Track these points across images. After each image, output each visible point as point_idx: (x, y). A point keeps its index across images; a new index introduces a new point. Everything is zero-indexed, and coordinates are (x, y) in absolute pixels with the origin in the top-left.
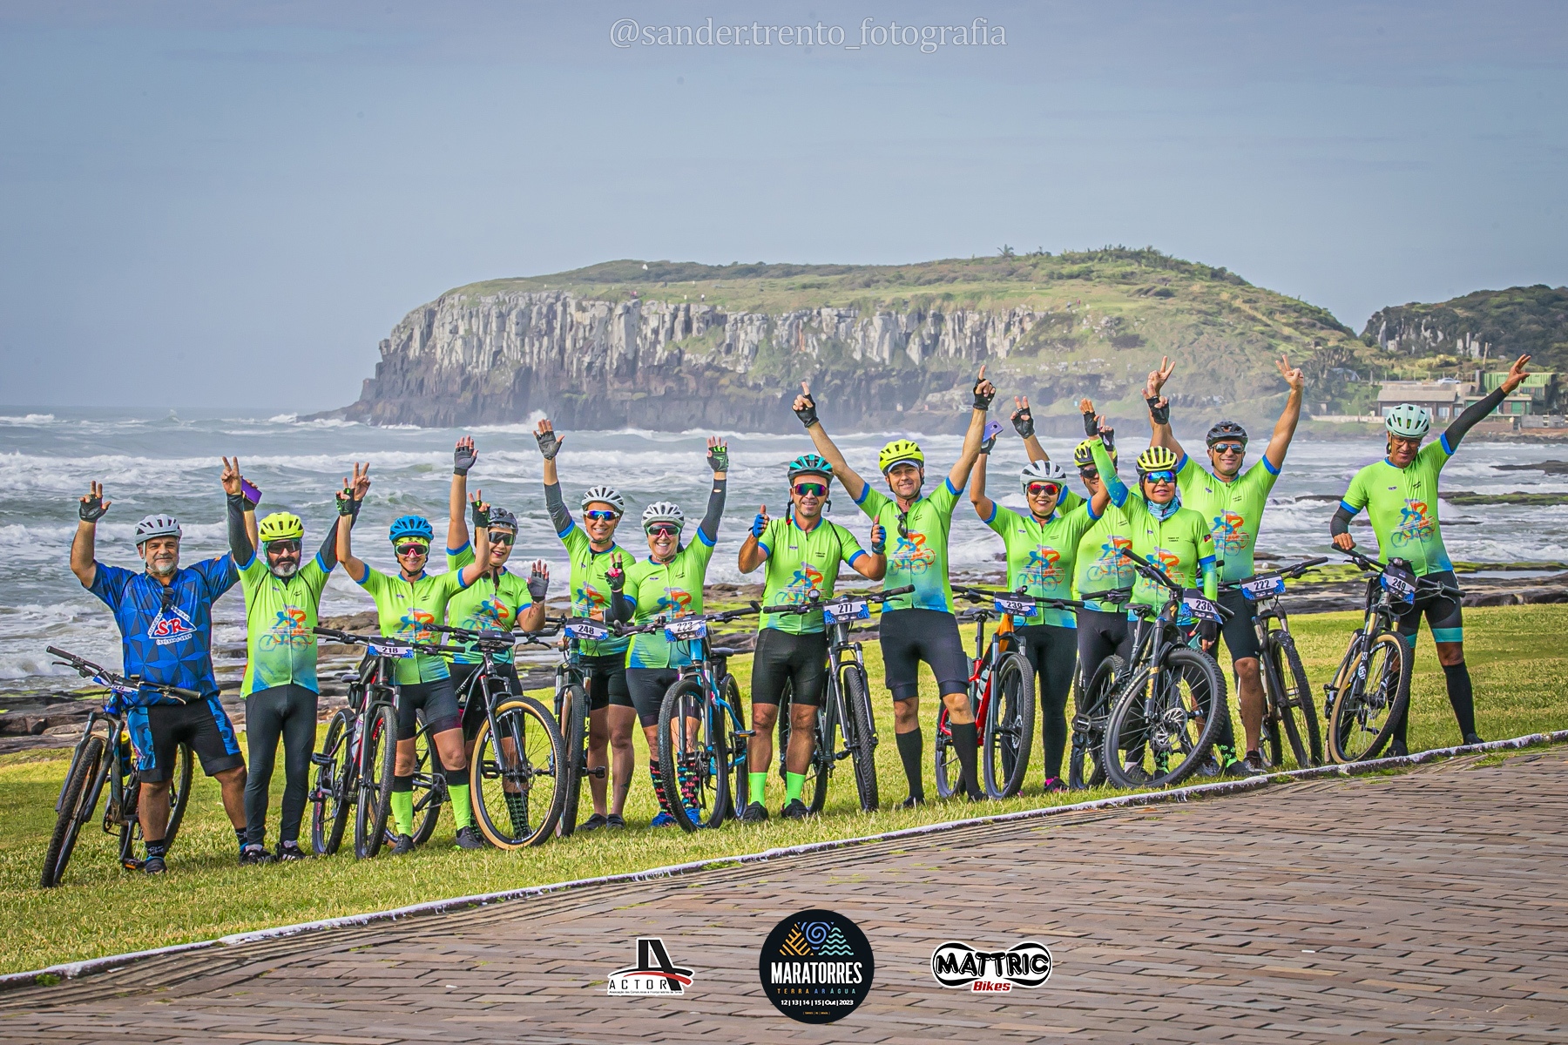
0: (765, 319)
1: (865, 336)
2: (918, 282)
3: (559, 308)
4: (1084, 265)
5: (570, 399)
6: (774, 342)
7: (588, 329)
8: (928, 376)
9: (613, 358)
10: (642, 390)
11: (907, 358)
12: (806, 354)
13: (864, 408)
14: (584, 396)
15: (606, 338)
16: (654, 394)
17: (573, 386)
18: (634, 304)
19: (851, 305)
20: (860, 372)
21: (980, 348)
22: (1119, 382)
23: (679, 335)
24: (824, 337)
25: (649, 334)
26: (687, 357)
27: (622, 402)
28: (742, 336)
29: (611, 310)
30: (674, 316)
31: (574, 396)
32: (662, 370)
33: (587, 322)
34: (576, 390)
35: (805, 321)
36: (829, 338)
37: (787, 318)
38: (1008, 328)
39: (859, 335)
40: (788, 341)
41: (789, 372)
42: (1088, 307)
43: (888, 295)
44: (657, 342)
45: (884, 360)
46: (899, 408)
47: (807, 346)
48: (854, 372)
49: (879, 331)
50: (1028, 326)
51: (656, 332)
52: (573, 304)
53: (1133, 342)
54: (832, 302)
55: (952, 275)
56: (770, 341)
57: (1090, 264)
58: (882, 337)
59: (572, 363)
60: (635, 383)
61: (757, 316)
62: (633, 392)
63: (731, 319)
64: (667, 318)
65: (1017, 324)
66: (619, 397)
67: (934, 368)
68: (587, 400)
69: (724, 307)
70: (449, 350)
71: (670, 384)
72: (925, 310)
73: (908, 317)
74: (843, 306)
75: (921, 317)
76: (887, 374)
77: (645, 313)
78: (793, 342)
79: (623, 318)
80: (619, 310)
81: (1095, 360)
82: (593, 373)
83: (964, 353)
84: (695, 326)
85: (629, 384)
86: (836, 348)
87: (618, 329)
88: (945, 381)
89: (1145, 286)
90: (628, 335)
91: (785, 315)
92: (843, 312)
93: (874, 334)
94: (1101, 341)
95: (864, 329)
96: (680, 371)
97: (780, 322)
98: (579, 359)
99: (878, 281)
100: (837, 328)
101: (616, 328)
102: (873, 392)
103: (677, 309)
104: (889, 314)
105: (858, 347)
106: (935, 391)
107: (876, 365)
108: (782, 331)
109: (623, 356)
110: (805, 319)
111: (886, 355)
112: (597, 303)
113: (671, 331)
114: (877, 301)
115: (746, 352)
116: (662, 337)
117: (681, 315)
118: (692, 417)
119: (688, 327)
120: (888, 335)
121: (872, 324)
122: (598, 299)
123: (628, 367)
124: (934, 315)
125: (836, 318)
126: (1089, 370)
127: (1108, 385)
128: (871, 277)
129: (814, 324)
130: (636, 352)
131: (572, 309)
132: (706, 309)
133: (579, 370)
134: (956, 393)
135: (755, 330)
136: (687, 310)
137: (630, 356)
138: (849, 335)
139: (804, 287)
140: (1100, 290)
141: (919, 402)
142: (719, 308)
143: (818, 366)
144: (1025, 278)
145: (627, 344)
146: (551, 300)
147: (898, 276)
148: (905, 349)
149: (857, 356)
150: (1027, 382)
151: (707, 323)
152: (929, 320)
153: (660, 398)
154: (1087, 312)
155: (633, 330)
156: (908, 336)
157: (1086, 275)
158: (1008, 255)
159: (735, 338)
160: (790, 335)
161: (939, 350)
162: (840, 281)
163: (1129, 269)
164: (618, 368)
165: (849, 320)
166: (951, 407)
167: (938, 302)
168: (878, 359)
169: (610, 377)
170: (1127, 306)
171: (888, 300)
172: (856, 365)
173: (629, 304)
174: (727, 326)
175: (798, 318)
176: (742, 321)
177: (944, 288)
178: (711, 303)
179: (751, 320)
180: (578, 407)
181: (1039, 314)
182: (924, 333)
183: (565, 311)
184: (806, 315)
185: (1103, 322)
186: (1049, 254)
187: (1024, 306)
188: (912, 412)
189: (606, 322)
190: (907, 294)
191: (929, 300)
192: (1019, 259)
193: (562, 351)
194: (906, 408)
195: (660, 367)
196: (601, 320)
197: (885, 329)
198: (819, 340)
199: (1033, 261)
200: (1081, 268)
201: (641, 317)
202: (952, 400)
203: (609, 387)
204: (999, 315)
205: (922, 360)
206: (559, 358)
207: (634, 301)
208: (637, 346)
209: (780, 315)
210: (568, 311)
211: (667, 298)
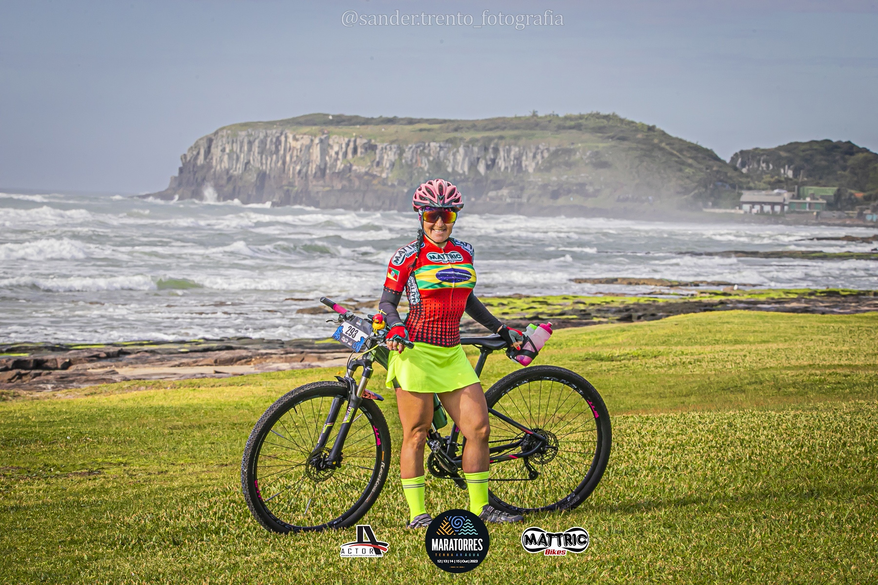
0: (399, 148)
1: (455, 159)
2: (485, 129)
3: (283, 139)
4: (576, 122)
5: (288, 191)
6: (403, 161)
7: (299, 151)
8: (489, 182)
9: (313, 168)
10: (328, 186)
11: (478, 172)
12: (421, 168)
14: (296, 189)
15: (310, 156)
16: (335, 188)
17: (290, 183)
18: (326, 138)
19: (447, 141)
21: (519, 167)
22: (597, 187)
23: (350, 156)
24: (431, 158)
25: (333, 154)
26: (354, 168)
27: (318, 192)
28: (386, 157)
29: (312, 141)
30: (348, 145)
31: (291, 188)
32: (340, 175)
33: (299, 147)
35: (422, 150)
36: (434, 159)
37: (411, 148)
38: (534, 157)
39: (451, 158)
40: (411, 160)
41: (411, 177)
42: (580, 145)
43: (468, 136)
44: (337, 159)
45: (464, 172)
46: (473, 199)
47: (422, 163)
49: (462, 156)
50: (546, 155)
51: (337, 153)
52: (290, 136)
53: (604, 165)
54: (436, 139)
55: (504, 126)
56: (401, 159)
57: (580, 121)
58: (464, 159)
59: (289, 170)
60: (324, 182)
61: (394, 146)
62: (324, 187)
63: (379, 147)
64: (344, 146)
65: (540, 154)
66: (316, 189)
67: (492, 177)
68: (297, 192)
69: (375, 139)
70: (220, 161)
71: (345, 183)
72: (489, 145)
73: (479, 149)
74: (443, 141)
75: (486, 149)
76: (466, 179)
77: (331, 142)
78: (414, 161)
79: (319, 146)
80: (317, 141)
81: (583, 175)
82: (302, 175)
83: (509, 170)
84: (359, 150)
85: (321, 182)
86: (438, 165)
87: (316, 151)
88: (498, 185)
89: (611, 134)
90: (321, 155)
91: (410, 146)
92: (442, 145)
93: (460, 157)
94: (587, 164)
95: (454, 155)
96: (350, 176)
97: (407, 150)
98: (293, 168)
99: (462, 128)
100: (439, 153)
101: (315, 151)
103: (349, 141)
104: (468, 147)
105: (450, 165)
106: (493, 190)
107: (460, 175)
108: (408, 155)
109: (319, 167)
110: (421, 148)
111: (466, 169)
112: (305, 137)
113: (345, 154)
114: (462, 139)
115: (388, 165)
116: (340, 156)
117: (352, 145)
118: (356, 202)
119: (355, 151)
120: (467, 159)
121: (458, 151)
122: (305, 134)
123: (322, 171)
124: (493, 148)
125: (438, 149)
126: (580, 180)
127: (590, 189)
128: (459, 126)
129: (426, 151)
130: (326, 164)
131: (290, 140)
132: (365, 141)
133: (293, 174)
134: (505, 192)
135: (393, 153)
136: (355, 141)
137: (322, 167)
138: (446, 158)
139: (421, 130)
140: (587, 136)
141: (484, 196)
142: (373, 141)
143: (427, 175)
144: (544, 128)
145: (321, 159)
146: (278, 135)
147: (473, 126)
148: (476, 167)
149: (450, 170)
150: (545, 186)
151: (366, 149)
152: (491, 150)
153: (339, 191)
154: (579, 148)
155: (324, 152)
156: (478, 159)
157: (578, 127)
158: (535, 115)
159: (382, 158)
160: (413, 157)
161: (495, 168)
162: (441, 128)
163: (602, 125)
164: (316, 173)
165: (445, 149)
166: (501, 199)
167: (496, 141)
168: (461, 172)
169: (311, 178)
170: (601, 145)
171: (468, 139)
172: (449, 175)
173: (323, 137)
174: (377, 151)
175: (417, 147)
176: (386, 148)
177: (498, 133)
178: (369, 138)
179: (391, 149)
180: (292, 195)
181: (552, 149)
182: (488, 157)
183: (286, 141)
184: (421, 146)
185: (588, 154)
186: (557, 115)
187: (543, 144)
188: (480, 201)
189: (309, 147)
190: (478, 135)
191: (490, 139)
192: (541, 118)
193: (284, 163)
194: (476, 199)
195: (339, 173)
196: (306, 146)
197: (466, 155)
198: (428, 160)
199: (549, 119)
200: (576, 124)
201: (329, 145)
202: (502, 195)
203: (310, 183)
204: (530, 148)
205: (486, 173)
206: (282, 166)
207: (325, 136)
208: (326, 161)
209: (407, 145)
210: (288, 140)
211: (344, 134)
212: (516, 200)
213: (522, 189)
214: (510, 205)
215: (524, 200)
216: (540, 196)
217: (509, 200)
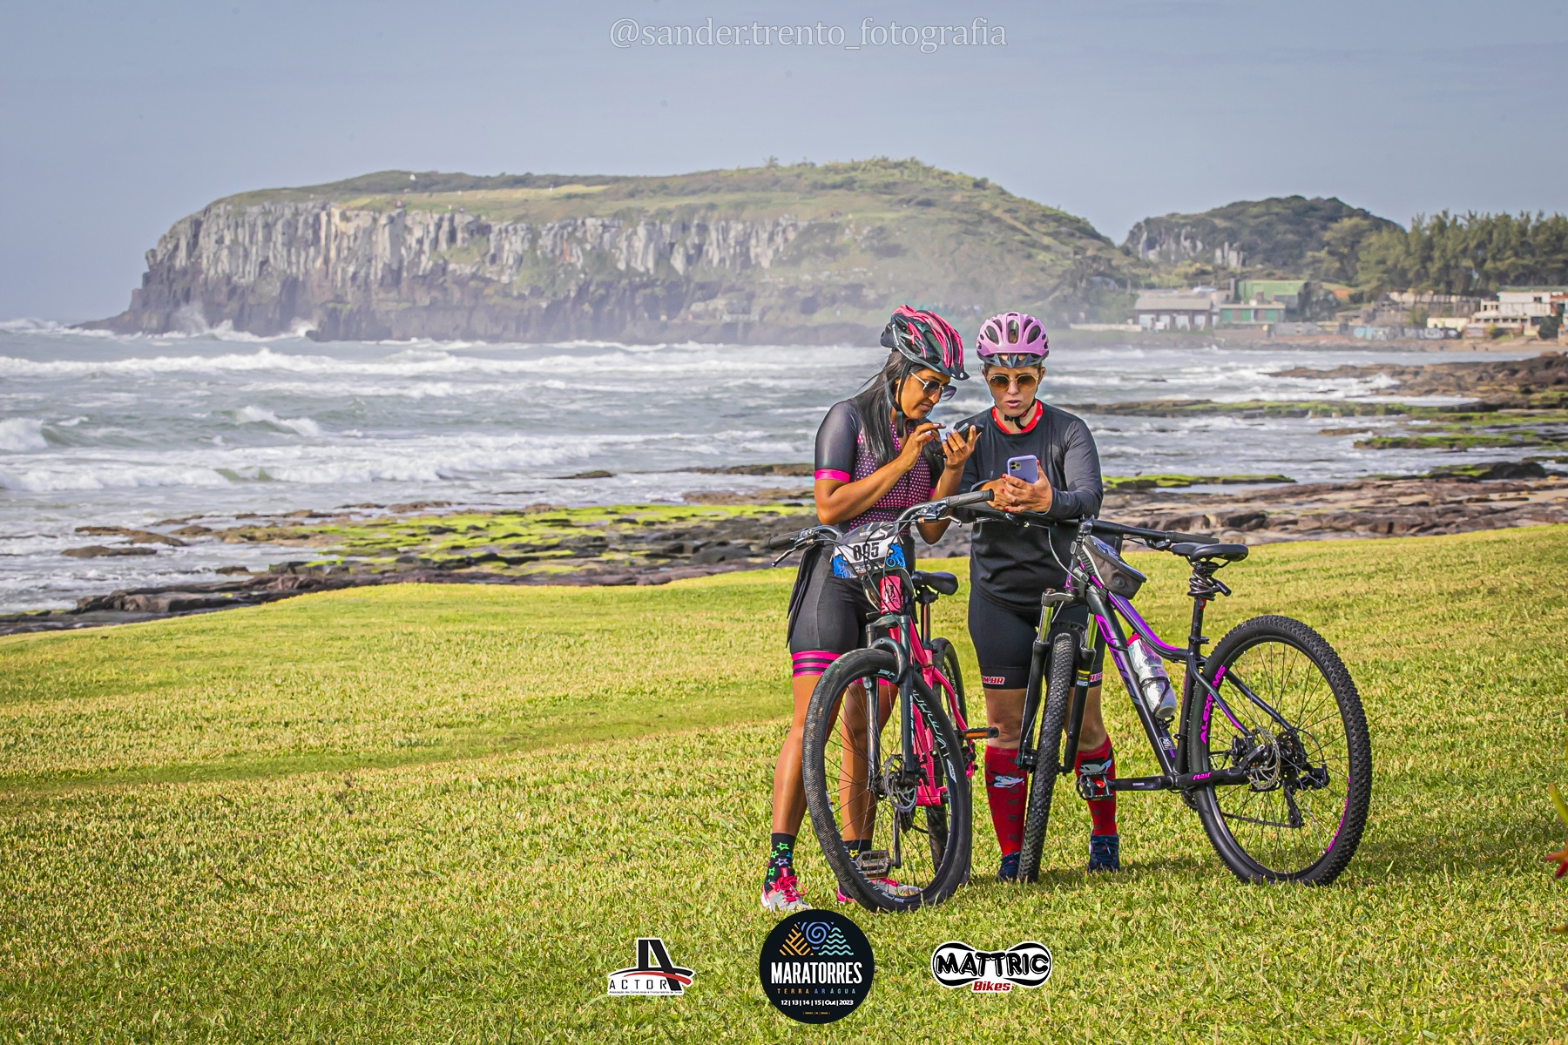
0: (529, 229)
1: (630, 246)
2: (683, 192)
3: (324, 218)
4: (846, 175)
5: (335, 310)
6: (539, 252)
7: (352, 239)
8: (692, 285)
9: (378, 269)
10: (407, 300)
11: (671, 269)
12: (570, 264)
13: (629, 318)
14: (349, 306)
15: (371, 247)
16: (420, 304)
17: (337, 296)
18: (399, 214)
19: (615, 216)
20: (624, 282)
21: (744, 258)
22: (882, 291)
23: (443, 246)
24: (588, 247)
25: (414, 244)
26: (451, 267)
27: (387, 313)
28: (507, 246)
29: (375, 220)
30: (439, 226)
31: (339, 306)
32: (427, 280)
33: (351, 232)
34: (339, 299)
35: (570, 232)
36: (593, 248)
37: (552, 228)
38: (771, 239)
39: (624, 245)
40: (553, 251)
41: (553, 282)
42: (850, 216)
43: (652, 205)
44: (420, 252)
45: (648, 270)
46: (664, 318)
47: (571, 255)
48: (619, 282)
49: (643, 241)
50: (792, 235)
51: (420, 242)
52: (336, 212)
53: (893, 251)
54: (597, 212)
55: (718, 185)
56: (534, 250)
57: (853, 174)
58: (646, 247)
59: (336, 273)
60: (399, 292)
61: (521, 226)
62: (398, 301)
63: (496, 229)
64: (432, 228)
65: (780, 234)
66: (384, 307)
67: (698, 278)
68: (351, 310)
69: (488, 215)
70: (215, 261)
71: (435, 293)
72: (689, 220)
73: (672, 228)
74: (607, 216)
75: (685, 228)
76: (650, 284)
77: (409, 222)
78: (557, 252)
79: (387, 229)
80: (383, 220)
81: (857, 270)
82: (358, 282)
83: (728, 263)
84: (459, 236)
85: (393, 294)
86: (600, 258)
87: (383, 239)
88: (708, 291)
89: (907, 196)
90: (392, 245)
91: (549, 225)
92: (607, 222)
93: (639, 244)
94: (863, 251)
95: (629, 239)
96: (445, 281)
97: (544, 233)
98: (344, 270)
99: (642, 191)
100: (601, 238)
101: (380, 238)
102: (638, 301)
103: (441, 219)
104: (653, 224)
105: (622, 257)
106: (700, 300)
107: (641, 275)
108: (546, 241)
109: (387, 266)
110: (570, 229)
111: (651, 265)
112: (362, 213)
113: (436, 241)
114: (641, 211)
115: (511, 262)
116: (426, 247)
117: (446, 226)
118: (456, 328)
119: (452, 237)
120: (652, 246)
121: (635, 233)
122: (362, 208)
123: (394, 276)
124: (698, 225)
125: (600, 230)
126: (852, 279)
127: (871, 295)
128: (636, 187)
129: (579, 234)
130: (401, 261)
131: (336, 219)
132: (469, 218)
133: (343, 280)
134: (720, 303)
135: (519, 240)
136: (452, 220)
137: (395, 267)
138: (614, 245)
139: (569, 197)
140: (862, 200)
141: (683, 312)
142: (483, 218)
143: (582, 276)
144: (789, 188)
145: (392, 254)
146: (316, 211)
147: (663, 187)
148: (668, 260)
149: (622, 266)
150: (790, 292)
151: (472, 234)
152: (693, 230)
153: (426, 308)
154: (850, 222)
155: (397, 240)
156: (672, 245)
157: (849, 185)
158: (772, 164)
159: (500, 248)
160: (555, 245)
161: (703, 260)
162: (605, 193)
163: (891, 180)
164: (383, 277)
165: (613, 230)
166: (715, 317)
167: (702, 212)
168: (642, 269)
169: (374, 287)
170: (889, 216)
171: (652, 211)
172: (621, 275)
173: (394, 213)
174: (492, 236)
175: (563, 227)
176: (507, 231)
177: (708, 198)
178: (476, 213)
179: (515, 230)
180: (343, 317)
181: (803, 224)
182: (688, 242)
183: (329, 222)
184: (570, 225)
185: (865, 232)
186: (813, 165)
187: (787, 216)
188: (676, 321)
189: (370, 232)
190: (671, 204)
191: (693, 210)
192: (783, 169)
193: (326, 261)
194: (670, 318)
195: (424, 277)
196: (365, 231)
197: (650, 239)
198: (583, 250)
199: (797, 171)
200: (846, 181)
201: (406, 227)
202: (716, 309)
203: (374, 297)
204: (763, 224)
205: (686, 270)
206: (324, 267)
207: (398, 211)
208: (401, 256)
209: (544, 224)
210: (333, 220)
211: (432, 208)
212: (741, 317)
213: (751, 297)
214: (730, 326)
215: (754, 317)
216: (783, 309)
217: (727, 318)
